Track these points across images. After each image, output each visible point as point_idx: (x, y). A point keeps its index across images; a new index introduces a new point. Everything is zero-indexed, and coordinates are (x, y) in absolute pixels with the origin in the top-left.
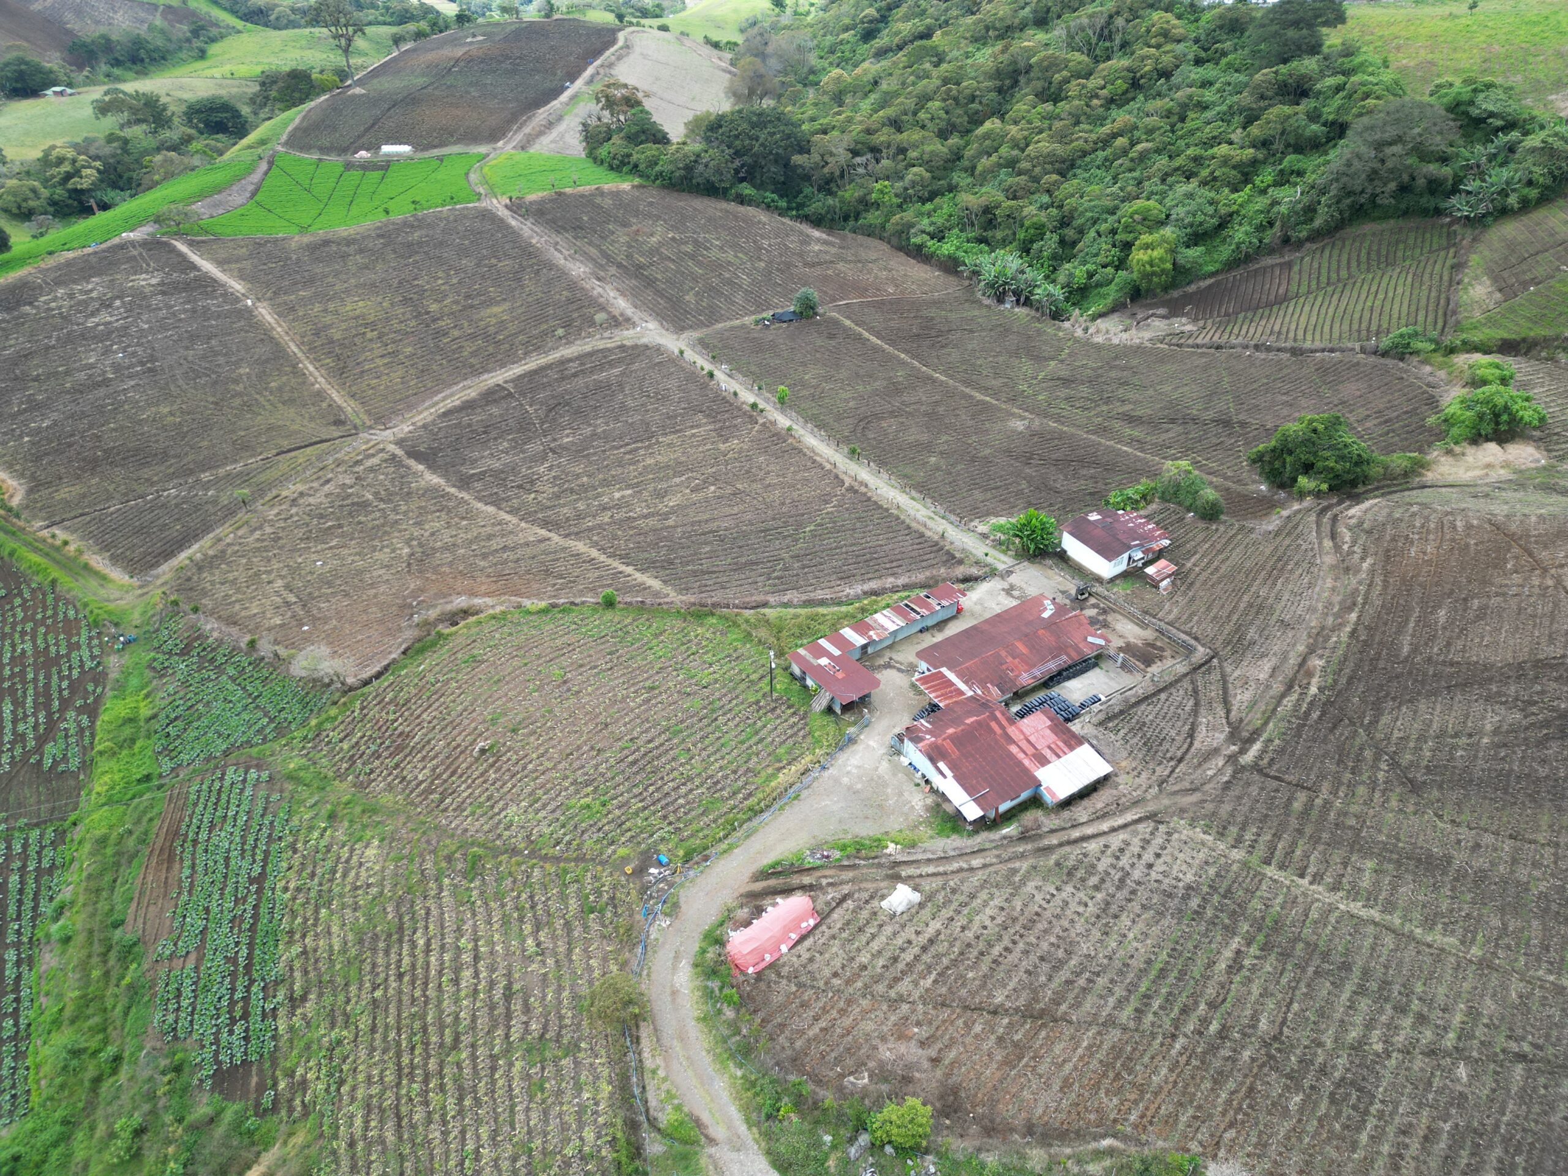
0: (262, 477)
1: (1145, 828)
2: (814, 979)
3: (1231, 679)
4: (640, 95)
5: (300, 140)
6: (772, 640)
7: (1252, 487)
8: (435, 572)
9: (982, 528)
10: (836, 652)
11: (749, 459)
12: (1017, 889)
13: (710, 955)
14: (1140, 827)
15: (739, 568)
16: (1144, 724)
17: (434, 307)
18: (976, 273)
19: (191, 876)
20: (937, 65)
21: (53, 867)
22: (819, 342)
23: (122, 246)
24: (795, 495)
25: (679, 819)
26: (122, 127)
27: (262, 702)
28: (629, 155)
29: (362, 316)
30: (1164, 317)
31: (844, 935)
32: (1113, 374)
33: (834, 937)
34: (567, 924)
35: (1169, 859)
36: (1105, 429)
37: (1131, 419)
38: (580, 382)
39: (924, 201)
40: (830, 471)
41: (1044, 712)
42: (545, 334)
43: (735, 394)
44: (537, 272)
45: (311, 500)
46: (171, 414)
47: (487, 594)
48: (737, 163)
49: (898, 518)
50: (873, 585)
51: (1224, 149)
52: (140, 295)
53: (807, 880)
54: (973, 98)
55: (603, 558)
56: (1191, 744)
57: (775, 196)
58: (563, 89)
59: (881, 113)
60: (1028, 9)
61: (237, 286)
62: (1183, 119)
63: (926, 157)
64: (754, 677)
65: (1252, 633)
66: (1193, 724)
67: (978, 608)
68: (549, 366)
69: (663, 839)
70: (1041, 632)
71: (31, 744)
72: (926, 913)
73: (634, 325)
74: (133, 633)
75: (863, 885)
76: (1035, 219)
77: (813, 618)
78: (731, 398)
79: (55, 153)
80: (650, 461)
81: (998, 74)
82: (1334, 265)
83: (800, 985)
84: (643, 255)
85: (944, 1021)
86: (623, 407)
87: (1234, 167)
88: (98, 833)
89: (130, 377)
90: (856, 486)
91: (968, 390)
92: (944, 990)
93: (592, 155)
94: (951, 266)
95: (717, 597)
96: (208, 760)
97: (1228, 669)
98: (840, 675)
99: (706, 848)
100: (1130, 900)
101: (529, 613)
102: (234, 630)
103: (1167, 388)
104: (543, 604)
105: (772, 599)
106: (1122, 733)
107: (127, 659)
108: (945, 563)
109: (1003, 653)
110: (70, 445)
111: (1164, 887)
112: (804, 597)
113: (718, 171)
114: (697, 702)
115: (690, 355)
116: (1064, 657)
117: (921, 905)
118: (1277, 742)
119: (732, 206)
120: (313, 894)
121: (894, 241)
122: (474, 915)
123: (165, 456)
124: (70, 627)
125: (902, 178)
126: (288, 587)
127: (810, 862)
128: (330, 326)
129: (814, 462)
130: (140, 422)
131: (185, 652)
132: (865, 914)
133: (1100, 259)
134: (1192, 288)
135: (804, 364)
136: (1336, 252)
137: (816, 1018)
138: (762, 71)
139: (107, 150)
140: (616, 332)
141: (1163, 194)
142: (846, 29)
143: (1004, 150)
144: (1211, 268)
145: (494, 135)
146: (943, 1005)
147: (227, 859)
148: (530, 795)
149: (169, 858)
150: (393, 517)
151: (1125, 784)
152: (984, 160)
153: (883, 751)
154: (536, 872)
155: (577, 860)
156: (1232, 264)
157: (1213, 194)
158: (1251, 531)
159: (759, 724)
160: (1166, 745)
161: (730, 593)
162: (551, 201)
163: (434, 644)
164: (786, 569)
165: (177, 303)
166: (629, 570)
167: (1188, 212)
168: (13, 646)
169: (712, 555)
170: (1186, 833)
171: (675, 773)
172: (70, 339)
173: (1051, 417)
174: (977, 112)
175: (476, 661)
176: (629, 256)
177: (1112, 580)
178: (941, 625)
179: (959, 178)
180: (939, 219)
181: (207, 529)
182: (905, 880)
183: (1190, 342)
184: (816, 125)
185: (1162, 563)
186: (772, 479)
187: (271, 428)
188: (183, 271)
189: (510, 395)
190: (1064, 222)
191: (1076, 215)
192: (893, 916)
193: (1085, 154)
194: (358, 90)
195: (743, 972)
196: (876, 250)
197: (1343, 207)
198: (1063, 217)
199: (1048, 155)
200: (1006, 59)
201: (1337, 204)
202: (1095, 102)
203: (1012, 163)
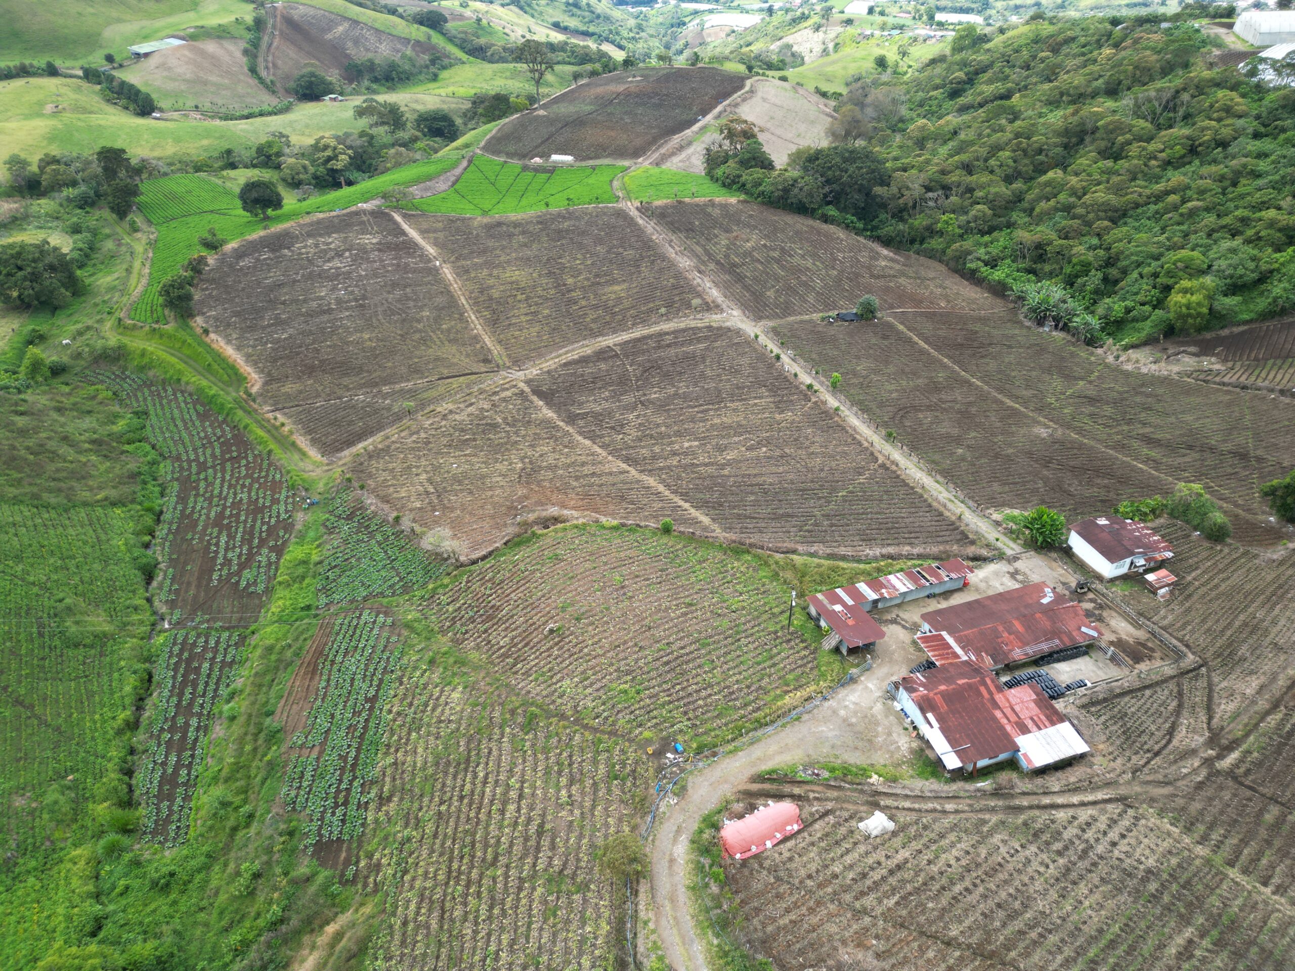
0: (425, 395)
1: (1114, 809)
2: (790, 876)
3: (1217, 689)
4: (756, 130)
5: (494, 146)
6: (795, 582)
7: (1261, 517)
8: (539, 485)
9: (996, 516)
10: (850, 602)
11: (799, 429)
12: (984, 838)
13: (706, 836)
14: (1110, 807)
15: (776, 518)
16: (1126, 714)
17: (570, 281)
18: (1021, 298)
19: (326, 688)
20: (1011, 122)
21: (233, 662)
22: (874, 341)
23: (357, 213)
24: (834, 464)
25: (696, 717)
26: (371, 126)
27: (396, 564)
28: (739, 176)
29: (517, 282)
30: (1194, 355)
31: (823, 844)
32: (1138, 399)
33: (813, 844)
34: (595, 784)
35: (1133, 841)
36: (1123, 446)
37: (1149, 441)
38: (672, 351)
39: (983, 233)
40: (867, 449)
41: (1031, 687)
42: (651, 311)
43: (796, 375)
44: (653, 262)
45: (457, 417)
46: (370, 339)
47: (574, 508)
48: (827, 189)
49: (921, 496)
50: (891, 550)
51: (1272, 213)
52: (363, 250)
53: (797, 791)
54: (1040, 151)
55: (667, 493)
56: (1169, 742)
57: (854, 219)
58: (696, 121)
59: (956, 158)
60: (1101, 81)
61: (431, 250)
62: (1235, 184)
63: (990, 197)
64: (776, 610)
65: (1244, 650)
66: (1174, 723)
67: (983, 585)
68: (650, 337)
69: (681, 731)
70: (1038, 615)
71: (235, 568)
72: (897, 841)
73: (722, 311)
74: (316, 498)
75: (845, 805)
76: (1083, 258)
77: (834, 569)
78: (792, 378)
79: (323, 142)
80: (717, 421)
81: (1066, 132)
83: (778, 879)
84: (737, 255)
85: (901, 941)
86: (703, 375)
87: (1280, 230)
88: (268, 642)
89: (347, 309)
90: (888, 464)
91: (999, 396)
92: (904, 913)
93: (710, 174)
94: (1000, 290)
95: (755, 539)
96: (352, 602)
97: (1216, 680)
98: (851, 622)
99: (715, 746)
100: (1090, 871)
101: (603, 527)
102: (386, 507)
103: (1189, 418)
104: (615, 522)
105: (800, 548)
106: (1103, 718)
107: (310, 517)
108: (958, 541)
109: (1001, 628)
110: (298, 354)
111: (1124, 865)
112: (828, 551)
113: (810, 195)
114: (726, 623)
115: (763, 339)
116: (1057, 641)
117: (894, 834)
118: (1255, 754)
119: (818, 224)
120: (408, 719)
121: (952, 264)
122: (524, 761)
123: (361, 370)
124: (275, 486)
125: (966, 213)
126: (429, 480)
127: (801, 775)
128: (492, 287)
129: (854, 439)
130: (348, 343)
131: (350, 518)
132: (843, 830)
133: (1139, 298)
134: (1225, 332)
135: (858, 357)
137: (788, 911)
138: (859, 116)
139: (358, 143)
140: (707, 315)
141: (1208, 248)
142: (936, 88)
143: (1062, 197)
144: (1246, 317)
145: (637, 153)
146: (902, 926)
147: (353, 680)
148: (583, 673)
149: (313, 671)
150: (514, 438)
151: (1099, 764)
152: (1042, 204)
153: (879, 694)
154: (577, 737)
155: (610, 733)
156: (1266, 316)
157: (1255, 252)
158: (1256, 556)
159: (775, 651)
160: (1144, 738)
161: (766, 538)
162: (673, 207)
163: (528, 540)
164: (816, 525)
165: (388, 259)
166: (687, 505)
167: (1230, 265)
168: (235, 494)
169: (756, 503)
170: (1153, 821)
171: (699, 679)
172: (310, 277)
173: (1074, 429)
174: (1042, 163)
175: (557, 559)
176: (727, 256)
177: (1112, 580)
178: (947, 594)
179: (1016, 216)
180: (994, 250)
181: (380, 428)
182: (883, 809)
183: (1217, 379)
184: (899, 164)
185: (1163, 572)
186: (816, 449)
187: (437, 359)
188: (396, 236)
189: (617, 355)
190: (1110, 262)
191: (1121, 257)
192: (868, 837)
193: (1137, 206)
194: (542, 112)
195: (732, 857)
196: (934, 271)
198: (1109, 258)
199: (1103, 204)
200: (1075, 121)
202: (1153, 163)
203: (1068, 209)
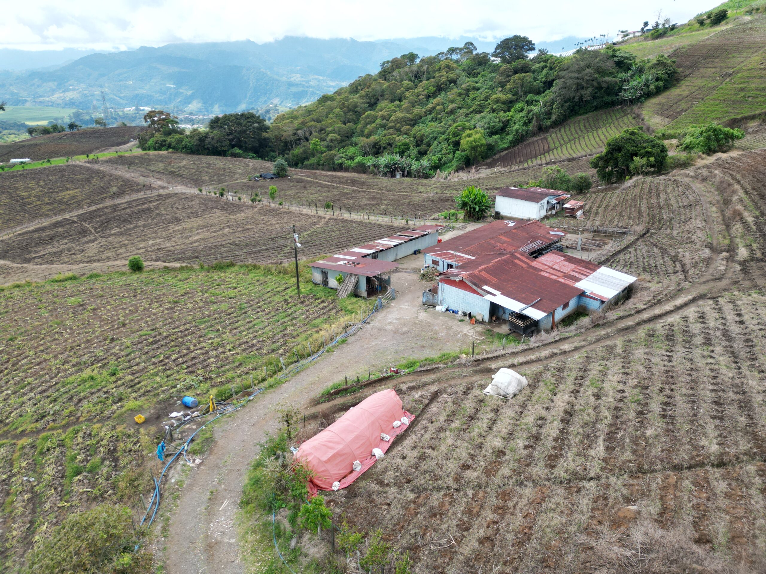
1: (706, 303)
9: (433, 217)
10: (351, 258)
11: (253, 218)
12: (626, 358)
14: (701, 303)
16: (631, 262)
22: (292, 184)
25: (209, 372)
30: (487, 168)
40: (314, 216)
44: (102, 178)
48: (231, 137)
54: (356, 106)
56: (683, 263)
57: (254, 155)
58: (129, 142)
63: (336, 129)
68: (105, 208)
69: (189, 387)
70: (514, 231)
72: (542, 391)
73: (168, 188)
75: (452, 382)
76: (403, 141)
78: (237, 202)
81: (367, 96)
82: (569, 134)
84: (174, 168)
87: (503, 103)
93: (143, 147)
94: (360, 169)
98: (360, 266)
99: (246, 388)
105: (285, 261)
113: (220, 141)
114: (225, 306)
116: (540, 241)
117: (533, 386)
121: (326, 167)
125: (325, 140)
129: (301, 214)
133: (443, 152)
134: (497, 157)
136: (567, 130)
141: (469, 120)
143: (378, 121)
144: (504, 146)
146: (643, 471)
152: (369, 126)
153: (416, 308)
155: (65, 425)
156: (515, 142)
157: (495, 115)
159: (290, 311)
160: (662, 268)
162: (116, 158)
167: (485, 123)
170: (747, 299)
171: (204, 344)
174: (359, 111)
176: (165, 169)
177: (542, 221)
180: (349, 153)
185: (573, 202)
186: (272, 222)
190: (418, 144)
191: (424, 138)
192: (505, 398)
197: (565, 108)
198: (417, 141)
199: (403, 118)
200: (370, 90)
201: (562, 107)
202: (421, 97)
203: (384, 126)
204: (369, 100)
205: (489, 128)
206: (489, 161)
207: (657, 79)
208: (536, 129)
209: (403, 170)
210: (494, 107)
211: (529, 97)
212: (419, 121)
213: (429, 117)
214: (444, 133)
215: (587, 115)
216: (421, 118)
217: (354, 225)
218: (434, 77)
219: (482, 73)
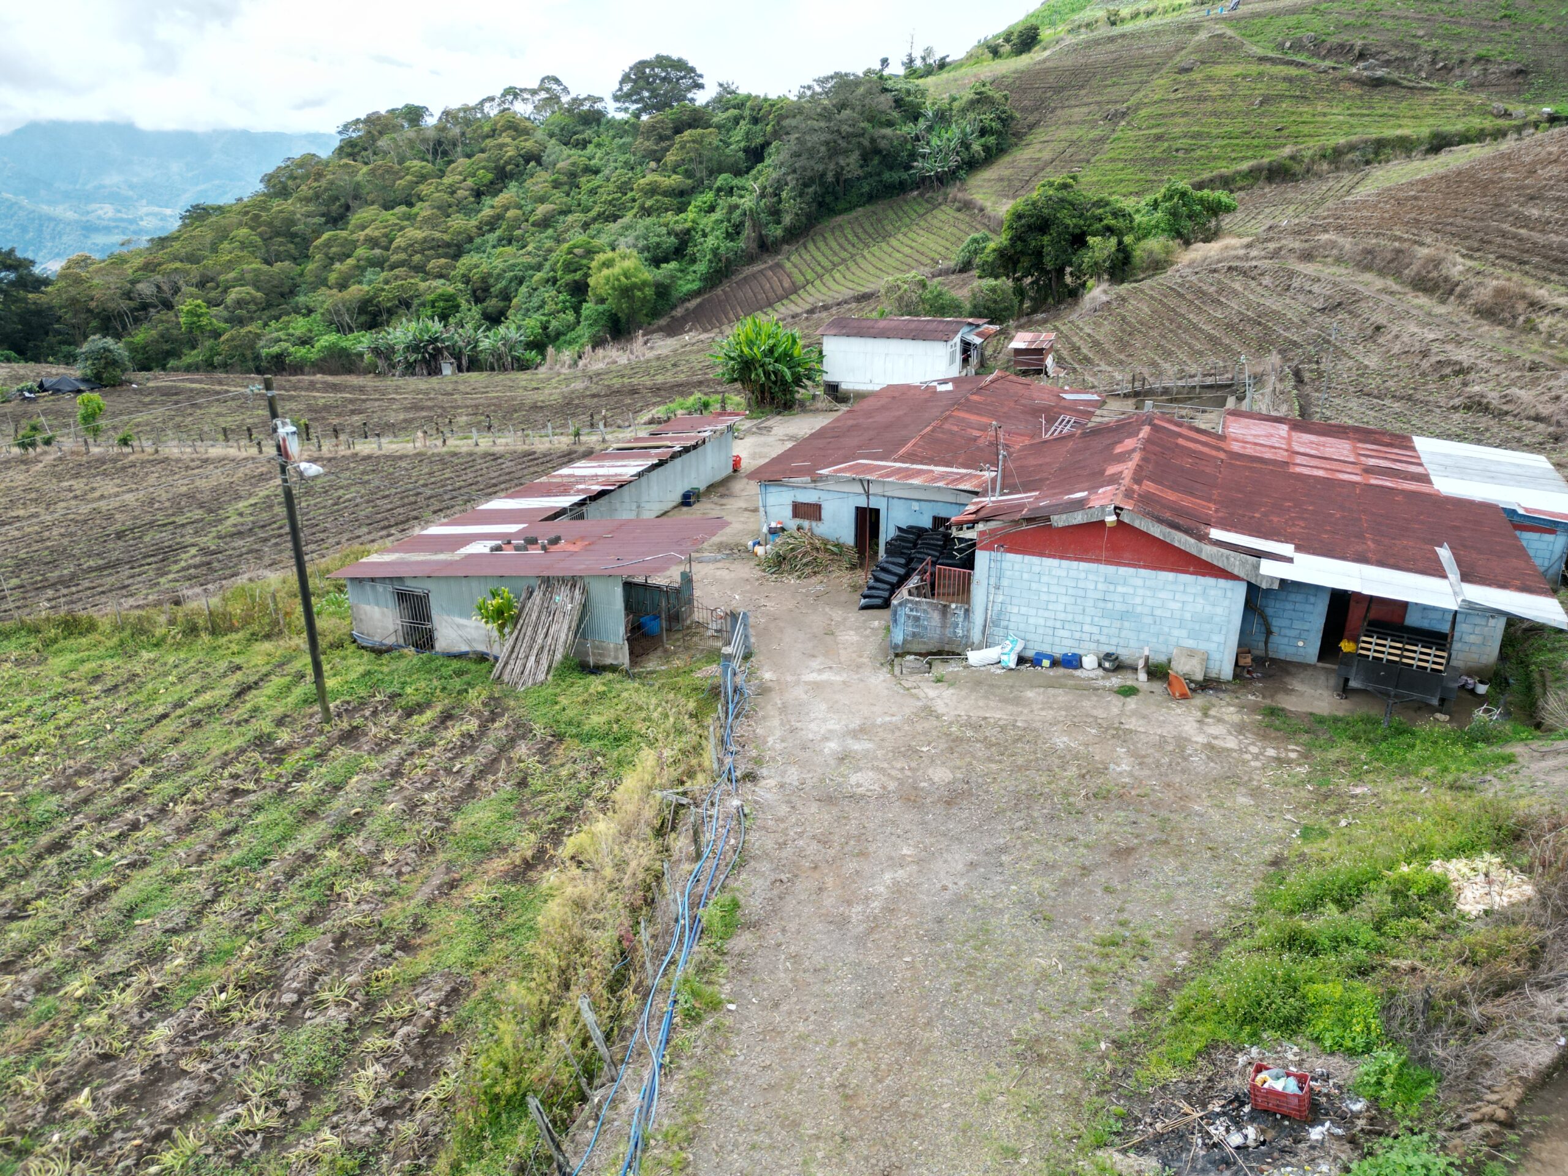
18: (382, 351)
22: (149, 399)
30: (666, 337)
70: (977, 398)
76: (439, 291)
82: (828, 253)
94: (337, 363)
98: (570, 546)
116: (1068, 417)
121: (235, 364)
125: (220, 304)
129: (204, 462)
133: (548, 309)
134: (679, 312)
136: (821, 244)
143: (361, 252)
144: (691, 287)
156: (713, 279)
157: (655, 220)
191: (491, 281)
197: (808, 198)
198: (474, 292)
199: (425, 240)
200: (323, 183)
201: (801, 195)
202: (461, 193)
203: (378, 264)
204: (324, 209)
205: (647, 248)
206: (663, 322)
207: (983, 132)
208: (754, 245)
209: (457, 355)
210: (648, 203)
211: (722, 180)
212: (468, 246)
213: (492, 237)
214: (539, 267)
215: (854, 214)
216: (470, 240)
217: (403, 464)
218: (483, 151)
219: (596, 140)
